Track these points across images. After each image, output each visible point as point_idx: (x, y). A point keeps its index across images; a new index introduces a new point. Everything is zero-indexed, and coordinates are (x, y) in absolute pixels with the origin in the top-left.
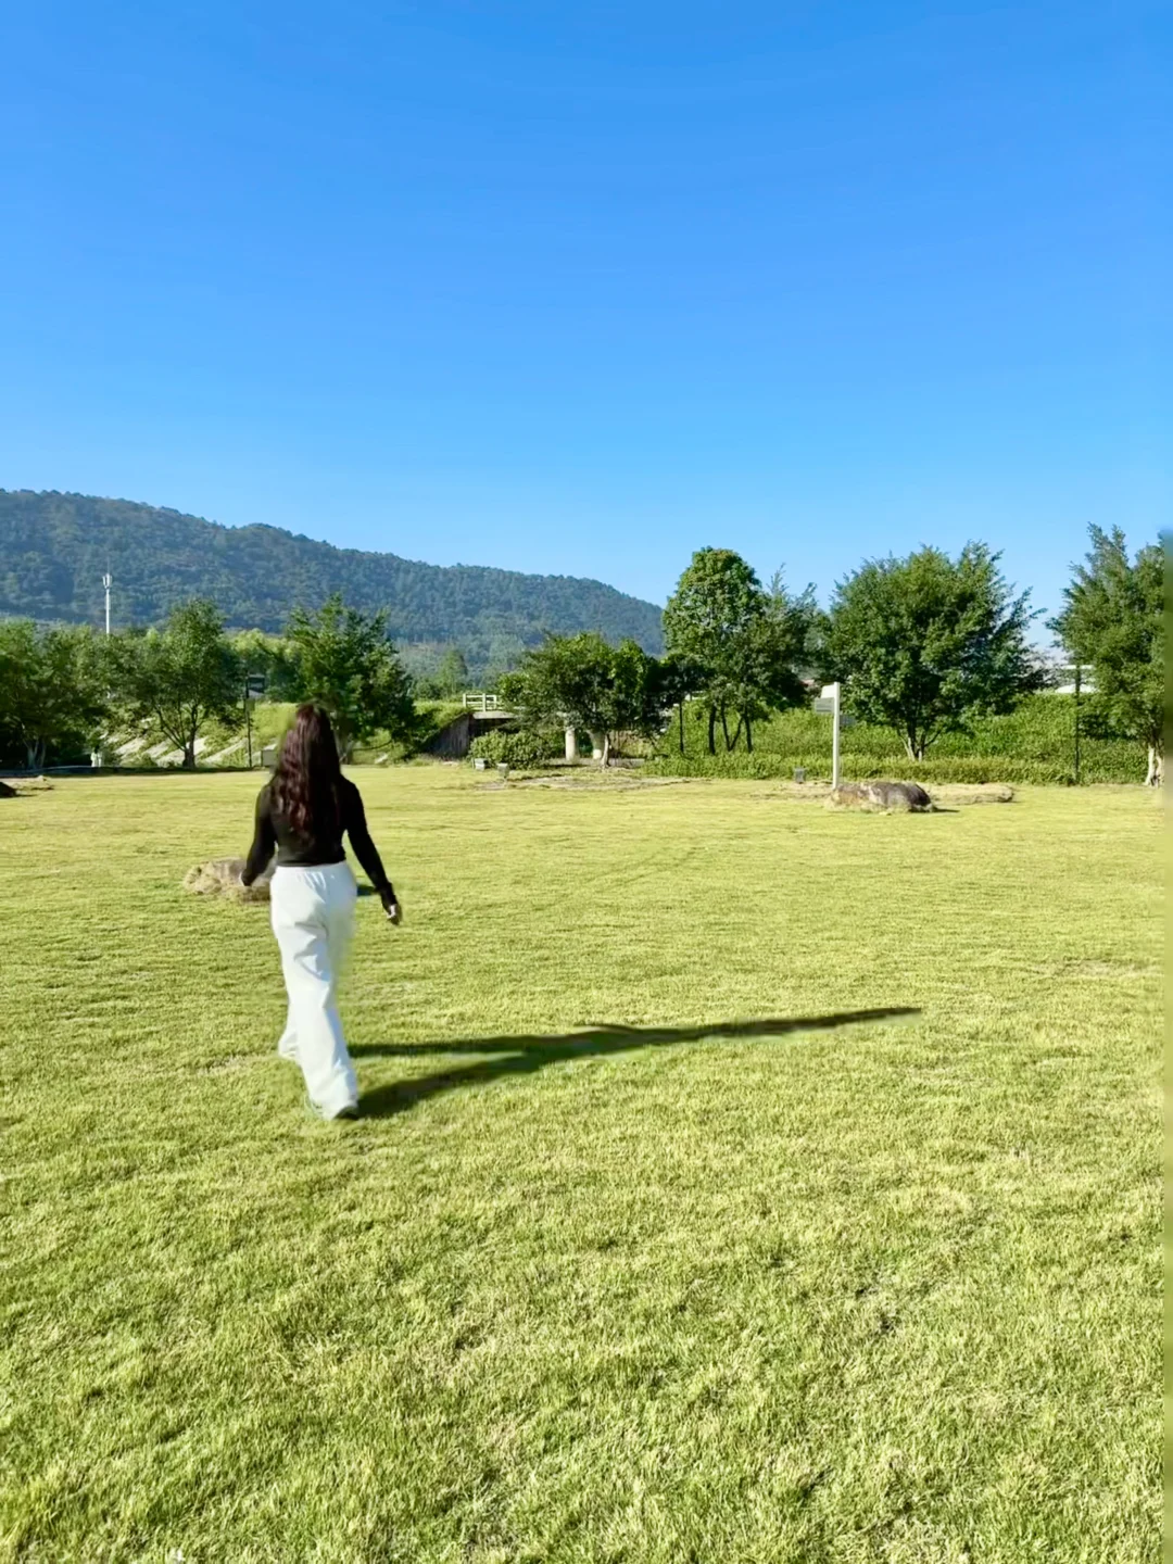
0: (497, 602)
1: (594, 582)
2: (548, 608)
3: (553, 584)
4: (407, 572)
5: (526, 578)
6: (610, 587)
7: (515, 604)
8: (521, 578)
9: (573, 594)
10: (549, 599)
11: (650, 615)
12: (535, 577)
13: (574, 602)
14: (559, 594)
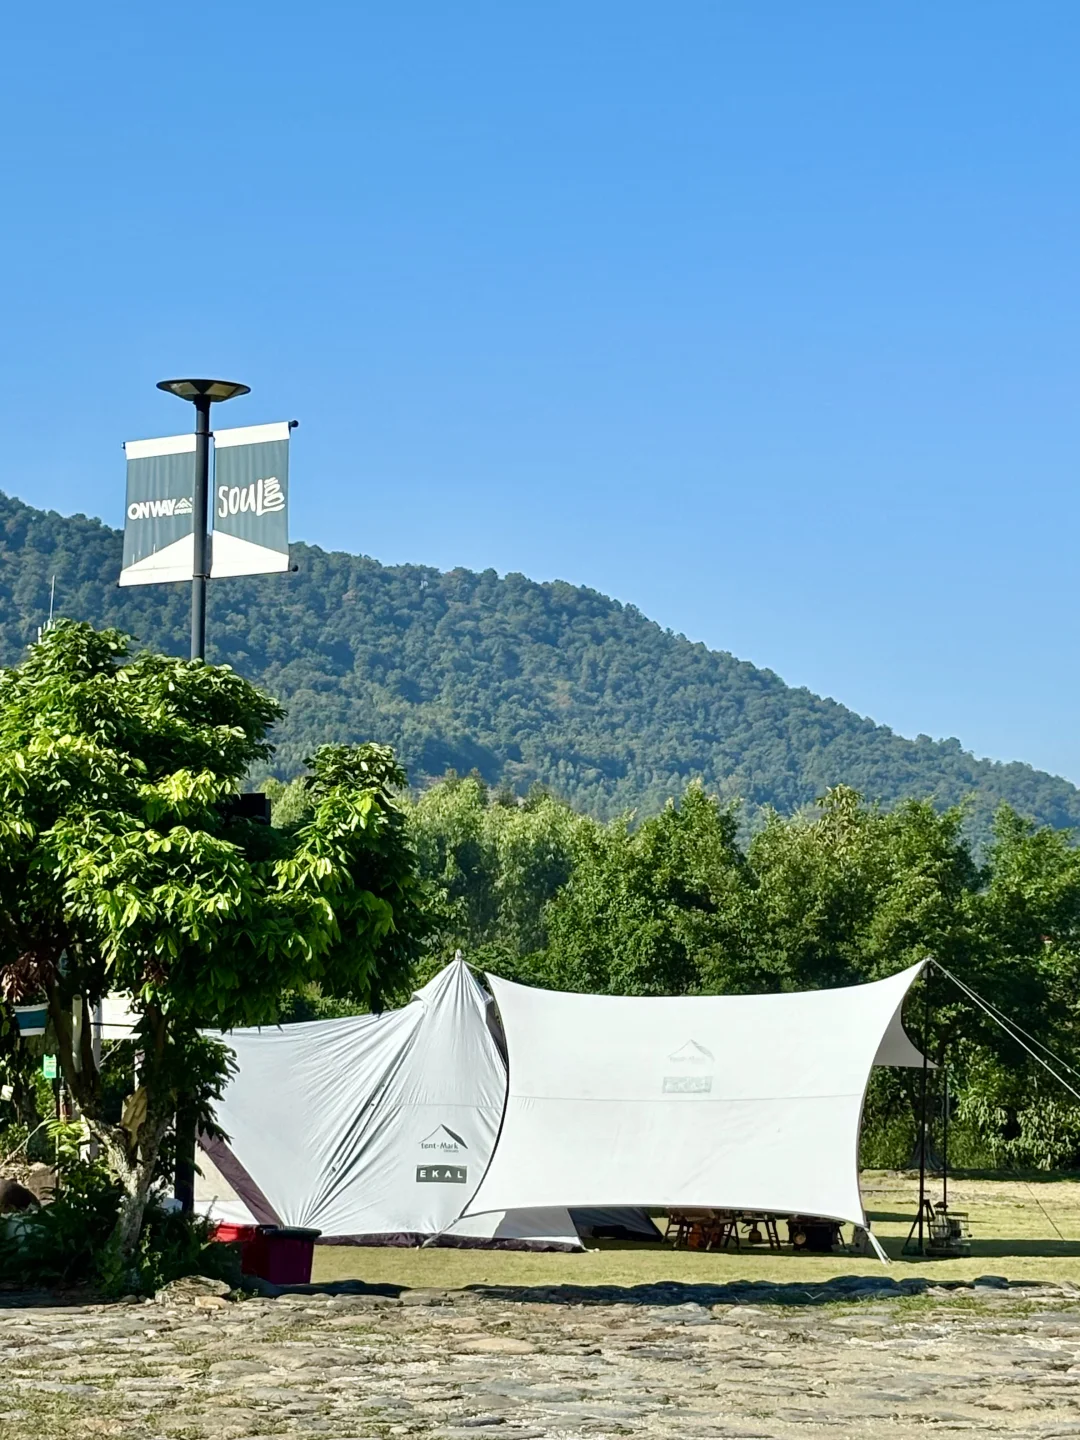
0: (309, 642)
1: (585, 595)
2: (463, 666)
3: (466, 597)
4: (47, 547)
5: (386, 577)
6: (631, 611)
7: (362, 653)
8: (373, 576)
9: (525, 627)
10: (457, 635)
11: (754, 702)
12: (414, 573)
13: (529, 654)
14: (484, 628)
